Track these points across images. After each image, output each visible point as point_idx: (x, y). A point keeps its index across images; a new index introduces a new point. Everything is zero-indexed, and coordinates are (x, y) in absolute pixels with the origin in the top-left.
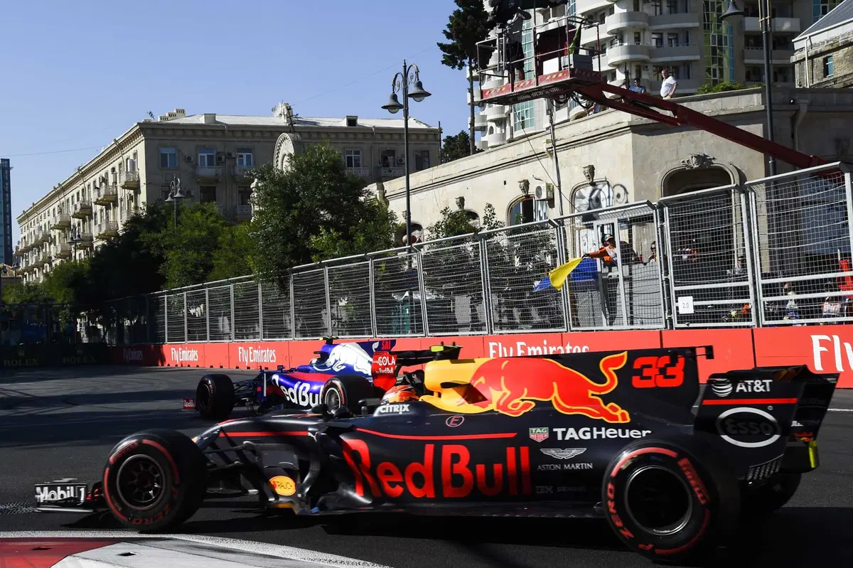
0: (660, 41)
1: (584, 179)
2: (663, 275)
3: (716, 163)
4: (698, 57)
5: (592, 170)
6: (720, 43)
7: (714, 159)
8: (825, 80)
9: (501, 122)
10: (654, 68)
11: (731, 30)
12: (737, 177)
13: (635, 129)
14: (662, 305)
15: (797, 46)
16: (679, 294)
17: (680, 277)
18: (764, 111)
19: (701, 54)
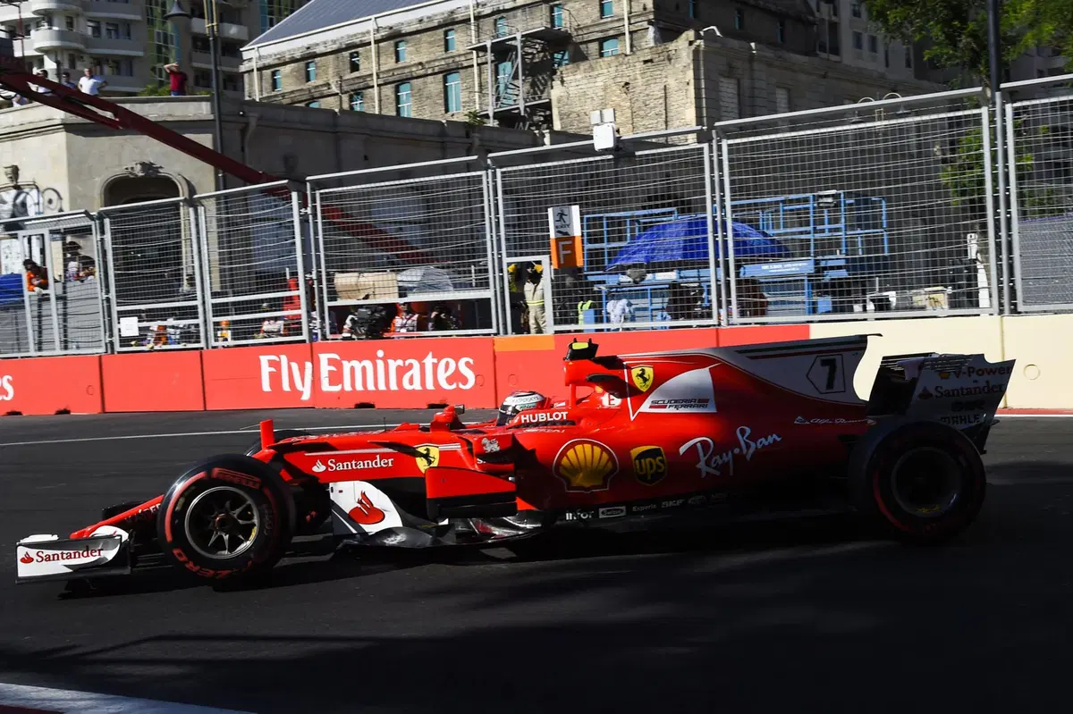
0: (97, 30)
1: (5, 181)
2: (103, 293)
3: (163, 172)
4: (141, 54)
5: (15, 171)
6: (166, 41)
7: (161, 167)
8: (273, 93)
10: (91, 60)
11: (176, 28)
12: (186, 189)
13: (68, 127)
14: (102, 326)
15: (246, 56)
16: (122, 314)
17: (123, 295)
18: (213, 120)
19: (145, 51)
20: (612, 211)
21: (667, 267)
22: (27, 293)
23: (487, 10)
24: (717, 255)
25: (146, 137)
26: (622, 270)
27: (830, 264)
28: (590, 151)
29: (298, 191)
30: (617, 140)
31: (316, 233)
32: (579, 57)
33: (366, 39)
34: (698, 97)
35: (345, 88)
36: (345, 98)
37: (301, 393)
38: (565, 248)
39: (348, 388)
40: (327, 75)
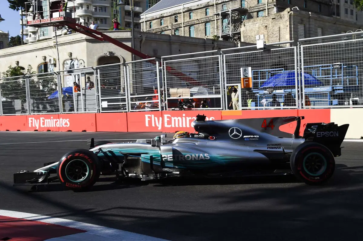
0: (96, 9)
1: (68, 57)
2: (97, 94)
3: (116, 55)
4: (109, 17)
5: (71, 54)
6: (117, 13)
7: (115, 53)
8: (150, 29)
9: (34, 33)
10: (94, 19)
11: (120, 9)
12: (122, 60)
13: (87, 40)
14: (96, 103)
15: (141, 17)
16: (102, 100)
17: (103, 94)
18: (132, 38)
19: (110, 16)
20: (262, 69)
21: (280, 88)
22: (74, 93)
23: (220, 2)
24: (298, 84)
25: (111, 43)
26: (265, 89)
27: (337, 88)
28: (255, 49)
29: (158, 61)
30: (265, 45)
31: (164, 75)
32: (250, 17)
33: (180, 11)
34: (290, 31)
35: (174, 27)
36: (173, 31)
37: (158, 127)
38: (246, 81)
39: (173, 126)
40: (168, 23)
